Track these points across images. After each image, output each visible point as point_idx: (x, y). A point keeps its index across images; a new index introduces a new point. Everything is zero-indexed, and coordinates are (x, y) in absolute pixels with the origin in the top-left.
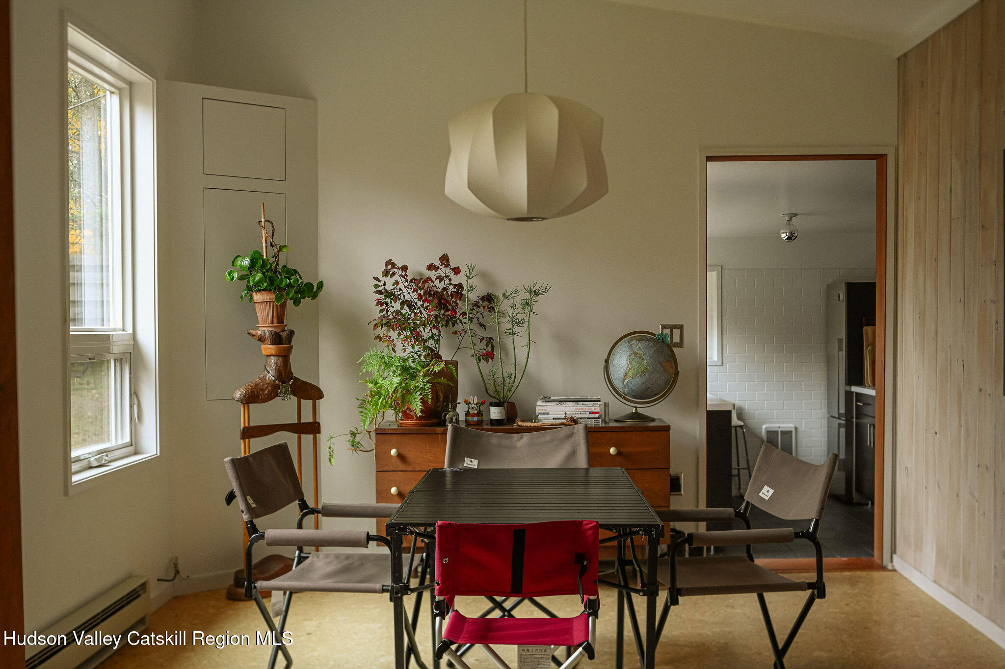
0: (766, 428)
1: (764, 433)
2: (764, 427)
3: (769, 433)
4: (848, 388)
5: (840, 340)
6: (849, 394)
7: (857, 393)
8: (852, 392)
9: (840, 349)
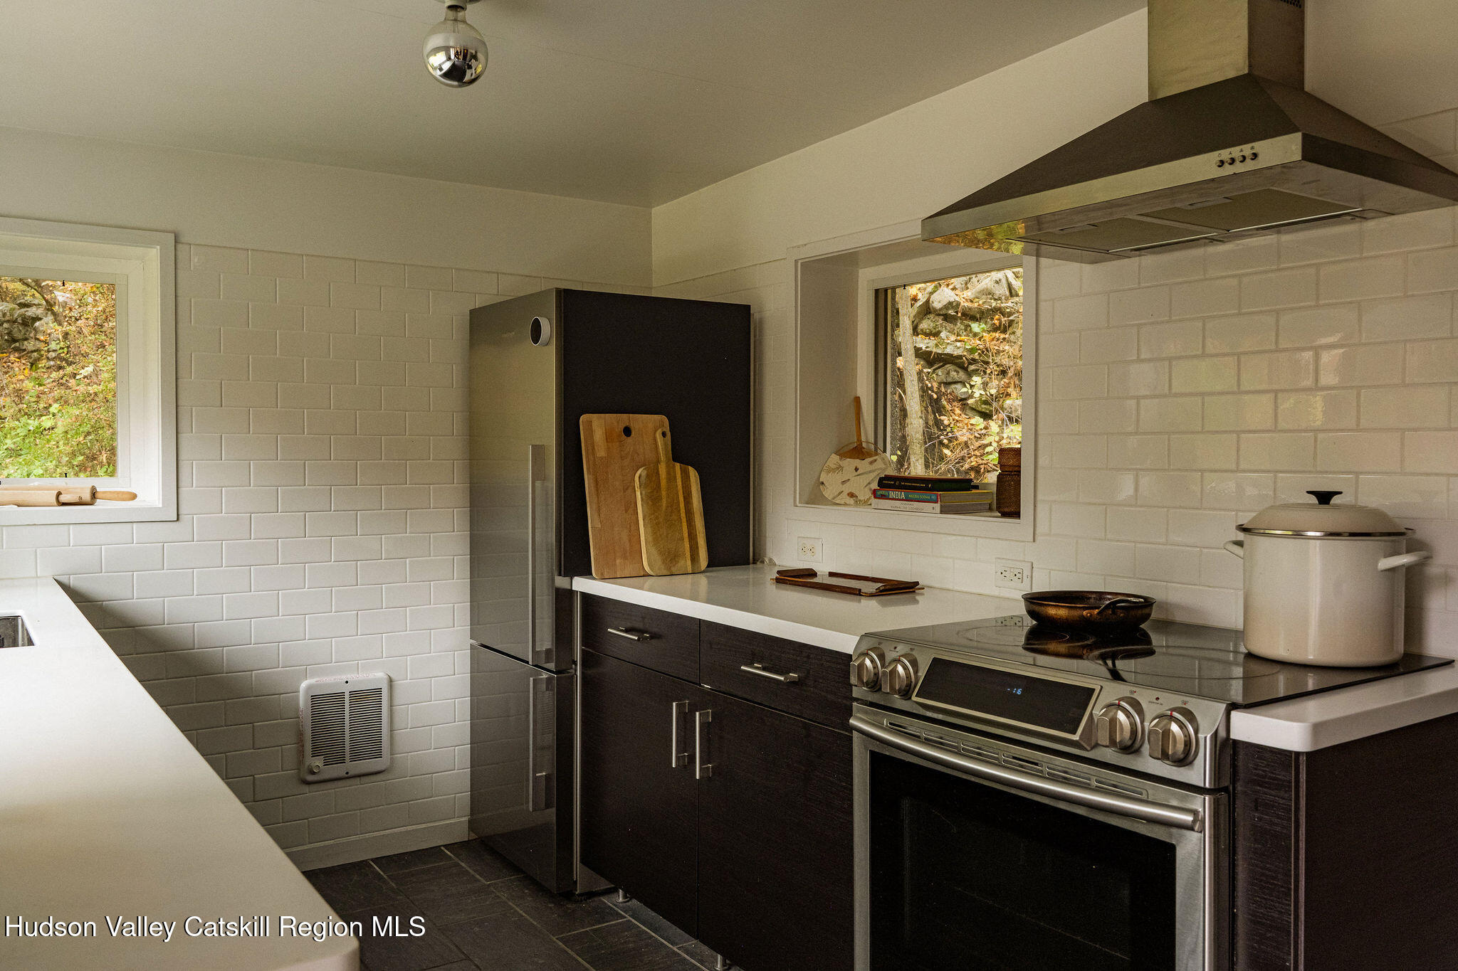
0: (309, 688)
1: (303, 701)
2: (304, 685)
3: (317, 700)
4: (561, 582)
5: (538, 451)
6: (564, 598)
7: (586, 597)
8: (571, 593)
9: (538, 475)
